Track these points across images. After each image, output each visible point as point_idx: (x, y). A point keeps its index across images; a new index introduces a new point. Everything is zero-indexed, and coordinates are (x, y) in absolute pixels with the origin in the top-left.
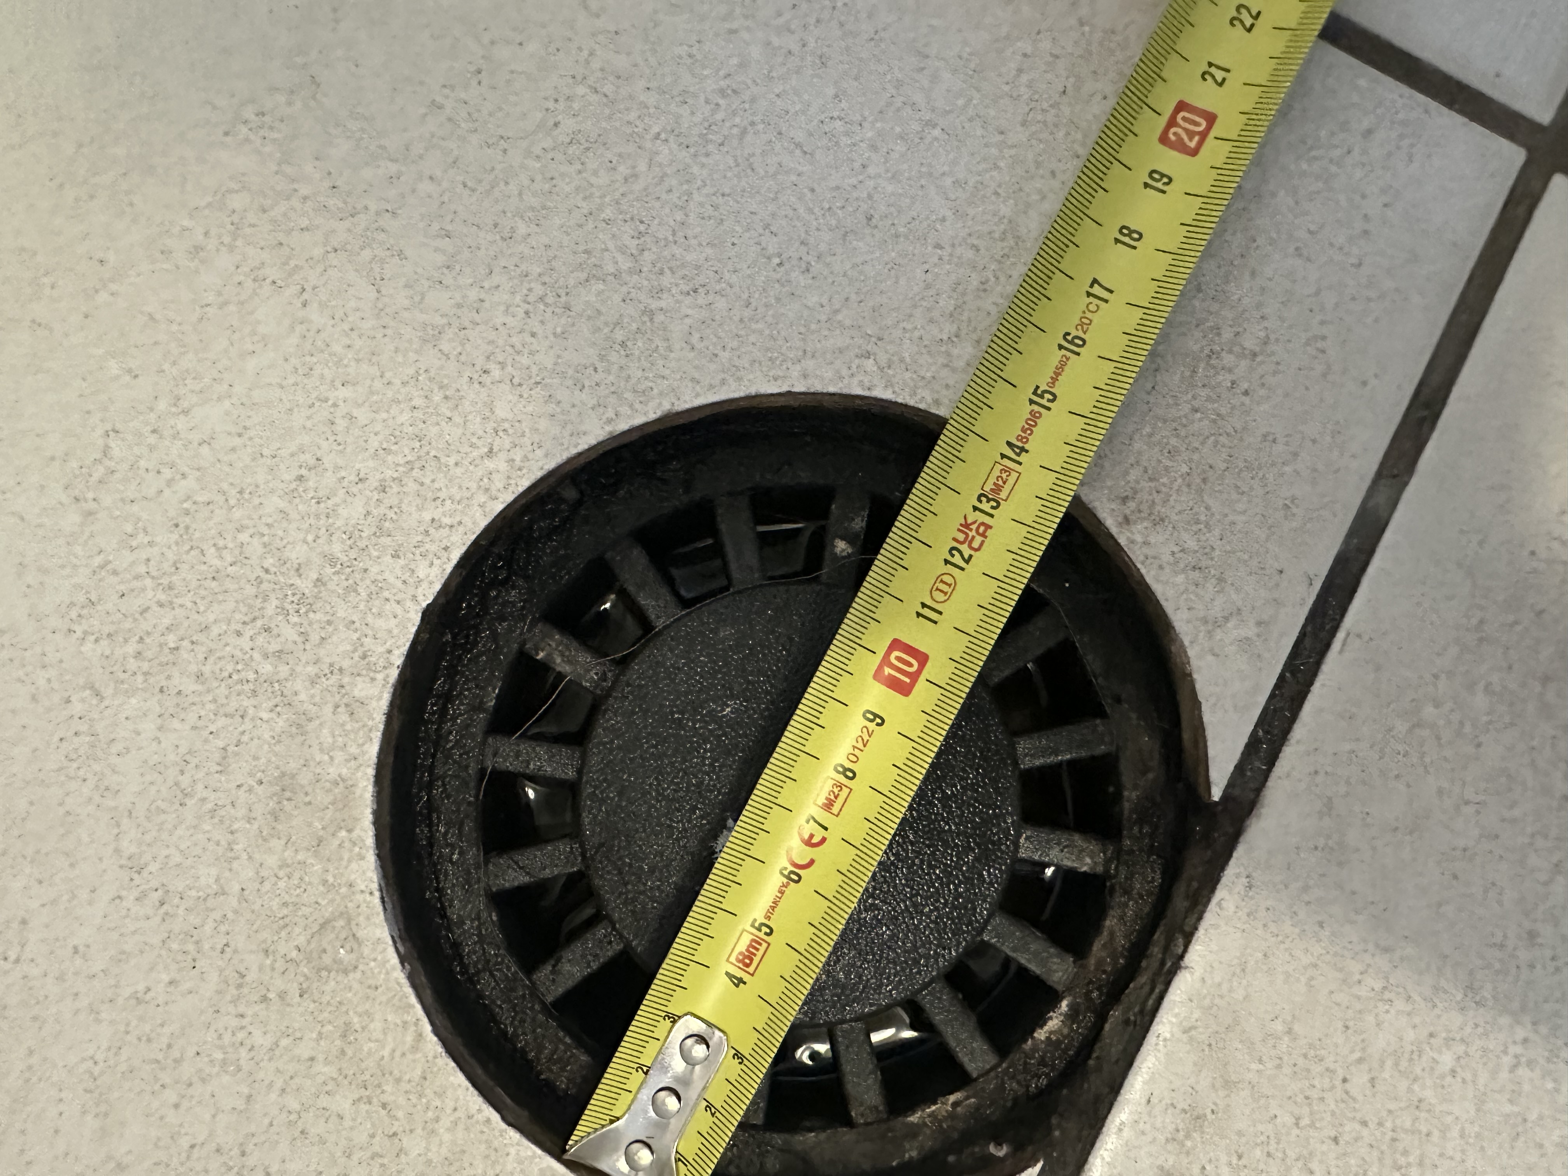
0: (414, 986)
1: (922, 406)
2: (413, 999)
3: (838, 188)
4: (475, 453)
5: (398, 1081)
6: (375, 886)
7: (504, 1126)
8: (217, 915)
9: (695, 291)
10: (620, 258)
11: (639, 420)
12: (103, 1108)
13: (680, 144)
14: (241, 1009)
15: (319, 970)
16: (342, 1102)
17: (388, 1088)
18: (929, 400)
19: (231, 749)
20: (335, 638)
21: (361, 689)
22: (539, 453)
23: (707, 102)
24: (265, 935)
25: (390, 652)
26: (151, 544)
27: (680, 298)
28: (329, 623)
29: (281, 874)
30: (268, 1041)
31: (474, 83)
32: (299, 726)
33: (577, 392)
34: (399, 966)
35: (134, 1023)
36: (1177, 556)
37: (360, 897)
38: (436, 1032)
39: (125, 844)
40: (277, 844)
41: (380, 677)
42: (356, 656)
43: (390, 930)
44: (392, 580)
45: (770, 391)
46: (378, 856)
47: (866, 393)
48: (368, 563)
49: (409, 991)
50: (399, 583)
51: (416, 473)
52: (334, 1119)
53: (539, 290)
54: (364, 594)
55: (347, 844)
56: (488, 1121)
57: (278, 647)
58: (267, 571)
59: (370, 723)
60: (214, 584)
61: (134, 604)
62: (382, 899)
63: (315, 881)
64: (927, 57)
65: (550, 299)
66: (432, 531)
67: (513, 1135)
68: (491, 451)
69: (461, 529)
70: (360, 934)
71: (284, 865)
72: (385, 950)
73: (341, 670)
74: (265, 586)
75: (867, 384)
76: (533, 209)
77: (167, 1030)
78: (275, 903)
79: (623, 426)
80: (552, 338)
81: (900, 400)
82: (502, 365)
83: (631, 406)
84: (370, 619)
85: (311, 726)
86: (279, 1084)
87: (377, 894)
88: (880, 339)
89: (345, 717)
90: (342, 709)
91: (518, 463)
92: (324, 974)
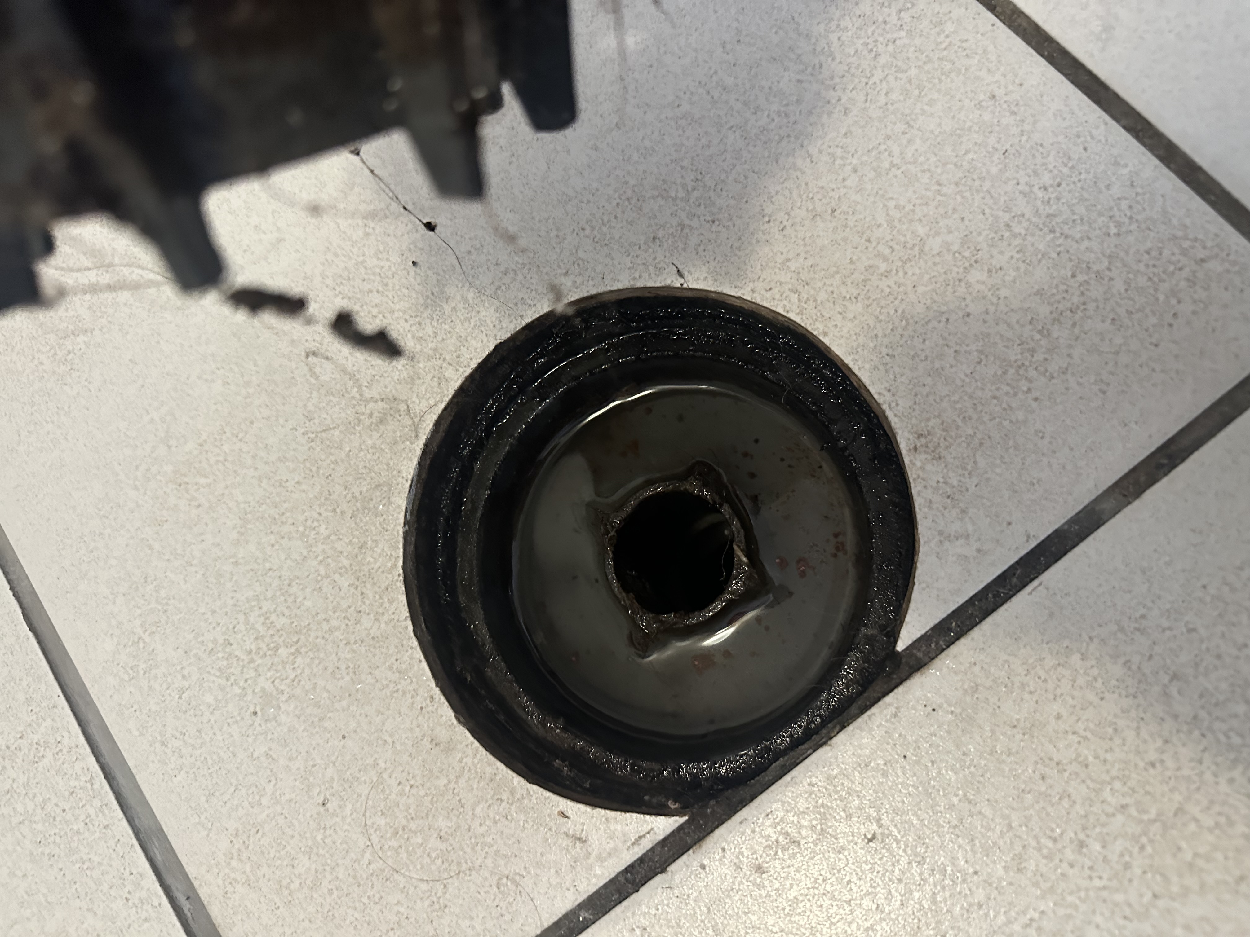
0: (405, 538)
1: (815, 333)
2: (401, 545)
3: (822, 188)
4: (559, 271)
5: (374, 584)
6: (410, 477)
7: (412, 634)
8: (333, 458)
9: (713, 222)
10: (680, 189)
11: (650, 284)
12: (243, 530)
13: (742, 136)
14: (322, 511)
15: (365, 508)
16: (344, 582)
17: (369, 586)
18: (821, 331)
19: (377, 377)
20: (449, 341)
21: (449, 373)
22: (591, 283)
23: (768, 116)
24: (350, 479)
25: (471, 359)
26: (388, 260)
27: (704, 223)
28: (449, 332)
29: (370, 451)
30: (327, 533)
31: (646, 72)
32: (413, 379)
33: (624, 257)
34: (402, 525)
35: (274, 495)
36: (941, 485)
37: (400, 480)
38: (404, 568)
39: (310, 404)
40: (376, 435)
41: (461, 370)
42: (454, 355)
43: (407, 504)
44: (489, 322)
45: (729, 293)
46: (420, 463)
47: (785, 314)
48: (482, 308)
49: (401, 540)
50: (491, 326)
51: (525, 271)
52: (337, 588)
53: (629, 193)
54: (472, 324)
55: (407, 450)
56: (406, 628)
57: (421, 335)
58: (433, 294)
59: (446, 392)
60: (406, 291)
61: (366, 286)
62: (411, 486)
63: (384, 461)
64: (912, 127)
65: (634, 201)
66: (519, 305)
67: (415, 643)
68: (567, 272)
69: (534, 309)
70: (393, 499)
71: (374, 447)
72: (399, 513)
73: (444, 359)
74: (429, 301)
75: (787, 308)
76: (646, 148)
77: (286, 505)
78: (361, 465)
79: (640, 284)
80: (625, 223)
81: (803, 325)
82: (593, 228)
83: (650, 274)
84: (469, 338)
85: (418, 382)
86: (320, 558)
87: (409, 482)
88: (807, 284)
89: (435, 384)
90: (436, 379)
91: (578, 284)
92: (366, 511)
